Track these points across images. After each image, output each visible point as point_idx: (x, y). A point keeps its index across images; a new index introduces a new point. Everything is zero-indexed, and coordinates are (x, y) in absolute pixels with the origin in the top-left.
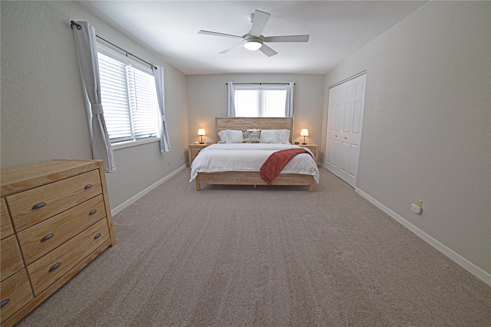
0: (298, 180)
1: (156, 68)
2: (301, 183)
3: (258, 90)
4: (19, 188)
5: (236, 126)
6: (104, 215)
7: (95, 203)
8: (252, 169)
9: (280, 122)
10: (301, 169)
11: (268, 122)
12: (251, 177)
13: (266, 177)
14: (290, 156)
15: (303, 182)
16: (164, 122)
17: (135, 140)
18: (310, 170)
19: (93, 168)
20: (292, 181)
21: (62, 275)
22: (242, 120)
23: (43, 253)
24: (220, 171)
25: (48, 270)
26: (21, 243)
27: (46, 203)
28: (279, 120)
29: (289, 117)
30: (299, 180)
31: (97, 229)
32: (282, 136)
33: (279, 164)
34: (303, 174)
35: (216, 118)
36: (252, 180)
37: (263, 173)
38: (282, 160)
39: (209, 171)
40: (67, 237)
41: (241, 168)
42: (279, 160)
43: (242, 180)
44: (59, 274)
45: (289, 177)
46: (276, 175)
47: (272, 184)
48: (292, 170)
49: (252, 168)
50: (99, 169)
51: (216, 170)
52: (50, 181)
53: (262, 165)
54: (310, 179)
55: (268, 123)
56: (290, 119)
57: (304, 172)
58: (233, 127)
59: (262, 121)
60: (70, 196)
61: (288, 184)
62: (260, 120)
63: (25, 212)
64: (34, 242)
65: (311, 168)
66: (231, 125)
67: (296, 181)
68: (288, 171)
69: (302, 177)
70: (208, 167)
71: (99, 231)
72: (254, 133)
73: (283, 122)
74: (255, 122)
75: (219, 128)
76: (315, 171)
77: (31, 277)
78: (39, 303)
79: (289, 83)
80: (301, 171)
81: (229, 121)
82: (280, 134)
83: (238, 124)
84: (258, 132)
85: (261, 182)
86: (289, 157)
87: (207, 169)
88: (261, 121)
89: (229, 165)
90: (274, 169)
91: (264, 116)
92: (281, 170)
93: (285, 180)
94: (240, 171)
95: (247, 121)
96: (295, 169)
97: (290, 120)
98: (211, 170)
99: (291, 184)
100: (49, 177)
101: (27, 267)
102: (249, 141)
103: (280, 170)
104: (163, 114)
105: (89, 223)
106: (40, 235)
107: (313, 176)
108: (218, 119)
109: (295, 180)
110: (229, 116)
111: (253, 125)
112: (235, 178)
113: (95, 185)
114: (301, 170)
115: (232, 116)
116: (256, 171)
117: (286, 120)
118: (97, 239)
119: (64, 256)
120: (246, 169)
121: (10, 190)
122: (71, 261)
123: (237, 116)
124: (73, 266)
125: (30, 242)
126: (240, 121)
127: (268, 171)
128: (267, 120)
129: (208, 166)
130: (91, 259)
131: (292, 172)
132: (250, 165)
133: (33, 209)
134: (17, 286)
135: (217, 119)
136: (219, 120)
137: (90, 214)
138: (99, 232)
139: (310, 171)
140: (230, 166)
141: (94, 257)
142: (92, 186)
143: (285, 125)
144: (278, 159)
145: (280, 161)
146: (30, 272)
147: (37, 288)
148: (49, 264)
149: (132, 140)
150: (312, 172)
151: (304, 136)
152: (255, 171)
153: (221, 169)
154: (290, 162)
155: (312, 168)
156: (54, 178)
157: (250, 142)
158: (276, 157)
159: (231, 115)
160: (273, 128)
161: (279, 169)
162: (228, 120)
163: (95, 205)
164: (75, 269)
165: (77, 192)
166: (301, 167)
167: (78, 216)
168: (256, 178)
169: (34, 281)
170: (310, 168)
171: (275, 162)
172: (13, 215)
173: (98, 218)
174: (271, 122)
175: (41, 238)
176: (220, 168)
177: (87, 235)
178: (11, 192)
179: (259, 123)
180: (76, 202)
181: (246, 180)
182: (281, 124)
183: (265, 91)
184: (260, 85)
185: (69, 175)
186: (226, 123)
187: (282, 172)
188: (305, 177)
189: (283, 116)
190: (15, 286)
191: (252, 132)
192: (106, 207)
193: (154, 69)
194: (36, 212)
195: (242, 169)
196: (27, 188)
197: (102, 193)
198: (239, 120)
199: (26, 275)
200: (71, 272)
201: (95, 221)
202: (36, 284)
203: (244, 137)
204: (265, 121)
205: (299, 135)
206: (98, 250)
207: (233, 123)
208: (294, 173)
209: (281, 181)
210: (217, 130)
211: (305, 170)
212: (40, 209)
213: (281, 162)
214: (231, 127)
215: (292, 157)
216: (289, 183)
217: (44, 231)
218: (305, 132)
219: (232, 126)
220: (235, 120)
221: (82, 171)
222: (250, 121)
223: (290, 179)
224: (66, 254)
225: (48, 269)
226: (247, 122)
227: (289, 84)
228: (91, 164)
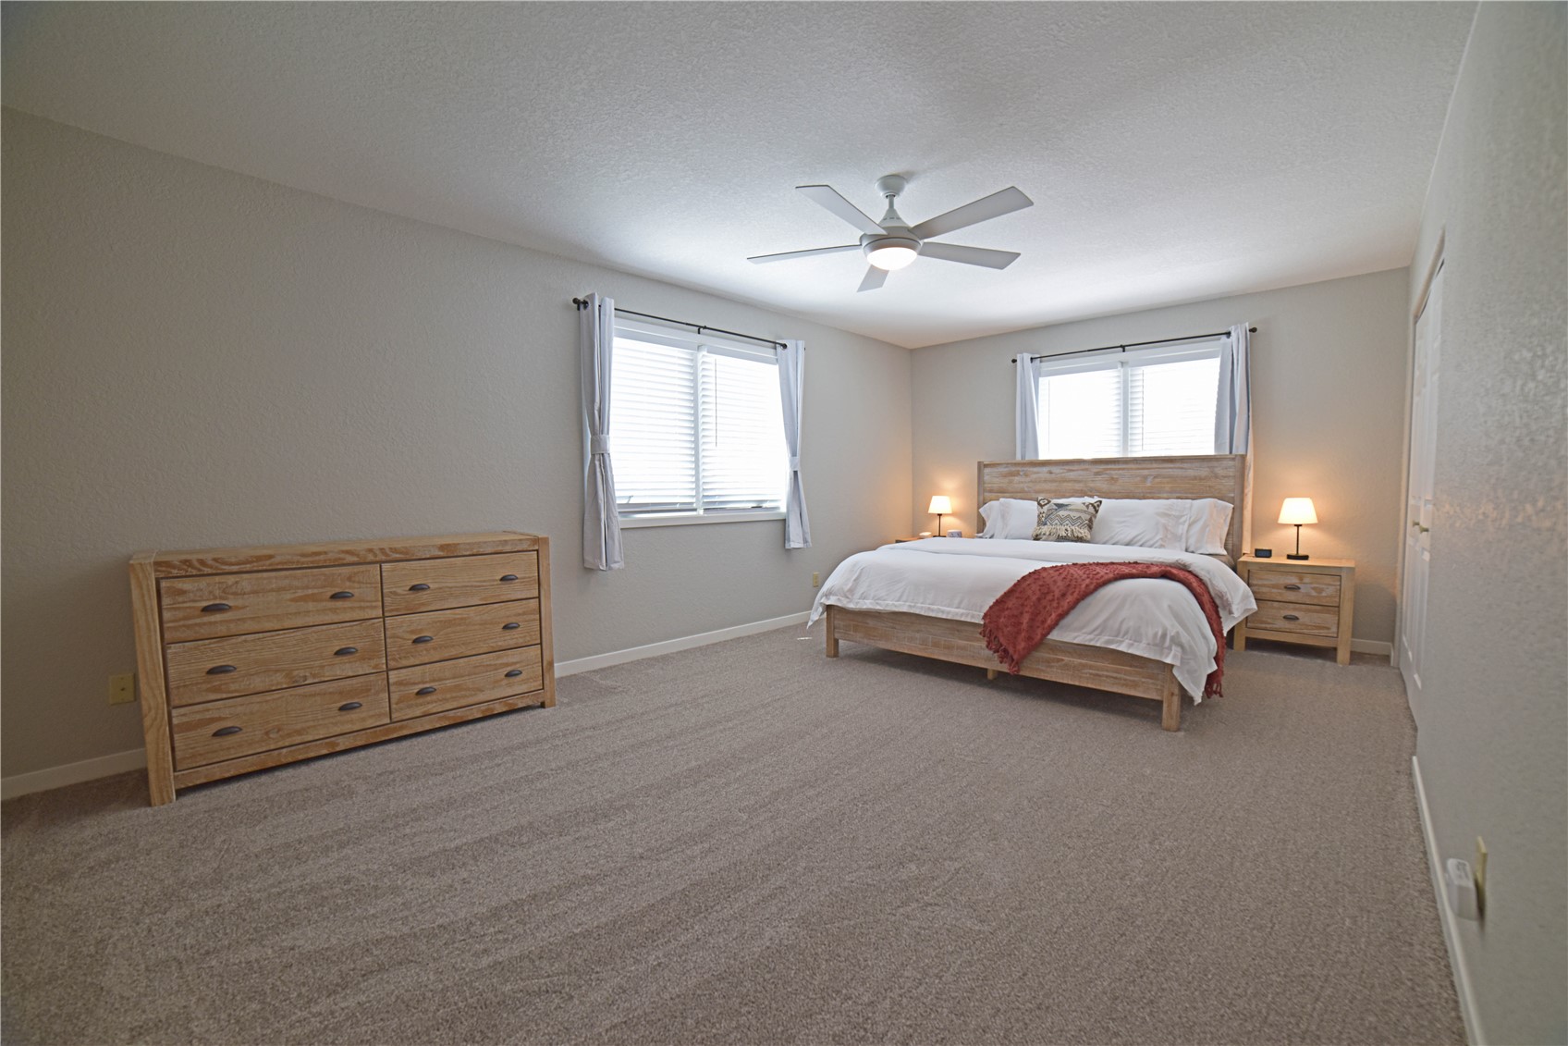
0: (1115, 675)
1: (785, 346)
2: (1126, 685)
3: (1116, 368)
4: (398, 556)
5: (1038, 487)
6: (536, 639)
7: (520, 611)
8: (962, 615)
9: (1191, 473)
10: (1122, 634)
11: (1146, 472)
12: (960, 639)
13: (1001, 645)
14: (1088, 581)
15: (1135, 685)
16: (795, 473)
17: (701, 512)
18: (1158, 641)
19: (525, 546)
20: (1091, 674)
21: (434, 711)
22: (1056, 470)
23: (412, 661)
24: (878, 607)
25: (416, 691)
26: (387, 632)
27: (431, 586)
28: (1185, 465)
29: (1231, 452)
30: (1119, 676)
31: (514, 660)
32: (1190, 525)
33: (1045, 607)
34: (1130, 651)
35: (979, 463)
36: (963, 648)
37: (990, 631)
38: (1057, 593)
39: (851, 606)
40: (453, 652)
41: (932, 607)
42: (1048, 593)
43: (936, 645)
44: (430, 706)
45: (1080, 656)
46: (1037, 643)
47: (1022, 673)
48: (1090, 633)
49: (961, 611)
50: (537, 551)
51: (867, 605)
52: (441, 554)
53: (991, 604)
54: (1160, 677)
55: (1145, 478)
56: (1233, 459)
57: (1132, 645)
58: (1026, 492)
59: (1123, 469)
60: (472, 586)
61: (1077, 684)
62: (1117, 466)
63: (399, 591)
64: (405, 639)
65: (1160, 633)
66: (1022, 485)
67: (1107, 677)
68: (1076, 634)
69: (1131, 666)
70: (853, 595)
71: (518, 665)
72: (1070, 510)
73: (1204, 472)
74: (1097, 474)
75: (987, 494)
76: (1179, 649)
77: (392, 688)
78: (395, 735)
79: (1230, 329)
80: (1121, 642)
81: (1017, 474)
82: (1179, 517)
83: (1045, 481)
84: (1087, 506)
85: (988, 660)
86: (1084, 586)
87: (848, 598)
88: (1119, 469)
89: (903, 592)
90: (1025, 619)
91: (1138, 452)
92: (1051, 628)
93: (1066, 667)
94: (926, 614)
95: (1073, 471)
96: (1102, 629)
97: (1231, 463)
98: (857, 603)
99: (1090, 686)
100: (442, 547)
101: (390, 673)
102: (1048, 533)
103: (1046, 625)
104: (794, 454)
105: (500, 644)
106: (412, 632)
107: (1172, 666)
108: (986, 466)
109: (1105, 673)
110: (1018, 458)
111: (1092, 485)
112: (918, 635)
113: (524, 578)
114: (1123, 637)
115: (1029, 458)
116: (973, 621)
117: (1215, 464)
118: (512, 680)
119: (444, 682)
120: (943, 612)
121: (387, 555)
122: (454, 695)
123: (1043, 456)
124: (455, 705)
125: (398, 637)
126: (1051, 473)
127: (1006, 626)
128: (1144, 466)
129: (852, 591)
130: (493, 710)
131: (1091, 640)
132: (956, 602)
133: (411, 589)
134: (373, 691)
135: (982, 466)
136: (987, 470)
137: (506, 627)
138: (517, 667)
139: (1155, 645)
140: (904, 598)
141: (499, 708)
142: (517, 578)
143: (1209, 483)
144: (1046, 591)
145: (1049, 597)
146: (391, 681)
147: (397, 711)
148: (419, 683)
149: (695, 510)
150: (1166, 651)
151: (1298, 526)
152: (969, 620)
153: (880, 602)
154: (1082, 604)
155: (1164, 636)
156: (449, 551)
157: (1051, 538)
158: (1041, 583)
159: (1023, 457)
160: (1165, 495)
161: (1043, 622)
162: (1013, 469)
163: (519, 614)
164: (459, 713)
165: (484, 581)
166: (1124, 628)
167: (481, 624)
168: (975, 644)
169: (395, 697)
170: (1156, 634)
171: (1034, 598)
172: (385, 591)
173: (521, 640)
174: (1154, 472)
175: (415, 637)
176: (878, 599)
177: (492, 662)
178: (388, 558)
179: (1112, 478)
180: (481, 599)
181: (949, 647)
182: (1195, 478)
183: (1140, 370)
184: (1124, 351)
185: (475, 551)
186: (1006, 480)
187: (1055, 636)
188: (1142, 668)
189: (1209, 450)
190: (370, 690)
191: (1067, 505)
192: (543, 625)
193: (779, 349)
194: (413, 596)
195: (933, 610)
196: (408, 557)
197: (539, 597)
198: (1045, 469)
199: (385, 682)
200: (451, 714)
201: (512, 643)
202: (397, 704)
203: (1041, 523)
204: (1132, 469)
205: (1275, 525)
206: (510, 701)
207: (1028, 479)
208: (1098, 645)
209: (1052, 667)
210: (981, 498)
211: (1137, 639)
212: (421, 593)
213: (1053, 600)
214: (1022, 491)
215: (1092, 587)
216: (1081, 677)
217: (420, 627)
218: (1298, 511)
219: (1026, 489)
220: (1035, 469)
221: (500, 548)
222: (1083, 470)
223: (1084, 666)
224: (448, 679)
225: (416, 689)
226: (1072, 475)
227: (1228, 334)
228: (520, 540)
